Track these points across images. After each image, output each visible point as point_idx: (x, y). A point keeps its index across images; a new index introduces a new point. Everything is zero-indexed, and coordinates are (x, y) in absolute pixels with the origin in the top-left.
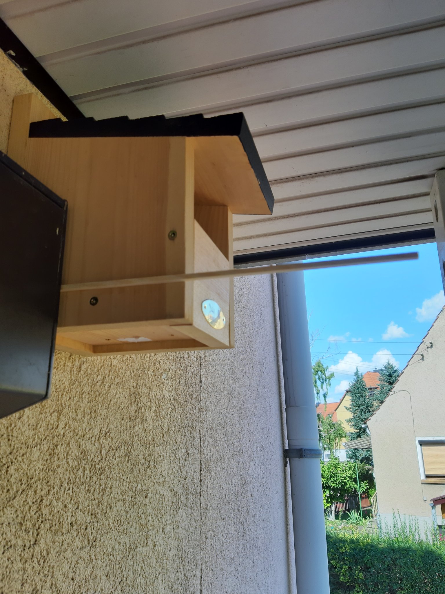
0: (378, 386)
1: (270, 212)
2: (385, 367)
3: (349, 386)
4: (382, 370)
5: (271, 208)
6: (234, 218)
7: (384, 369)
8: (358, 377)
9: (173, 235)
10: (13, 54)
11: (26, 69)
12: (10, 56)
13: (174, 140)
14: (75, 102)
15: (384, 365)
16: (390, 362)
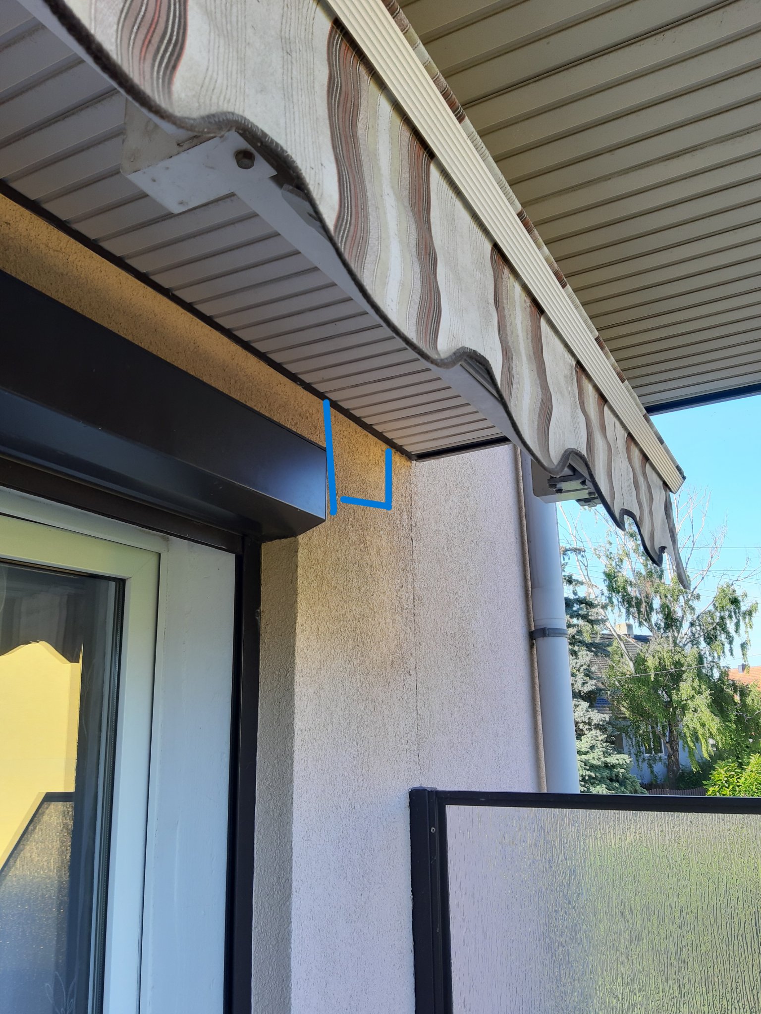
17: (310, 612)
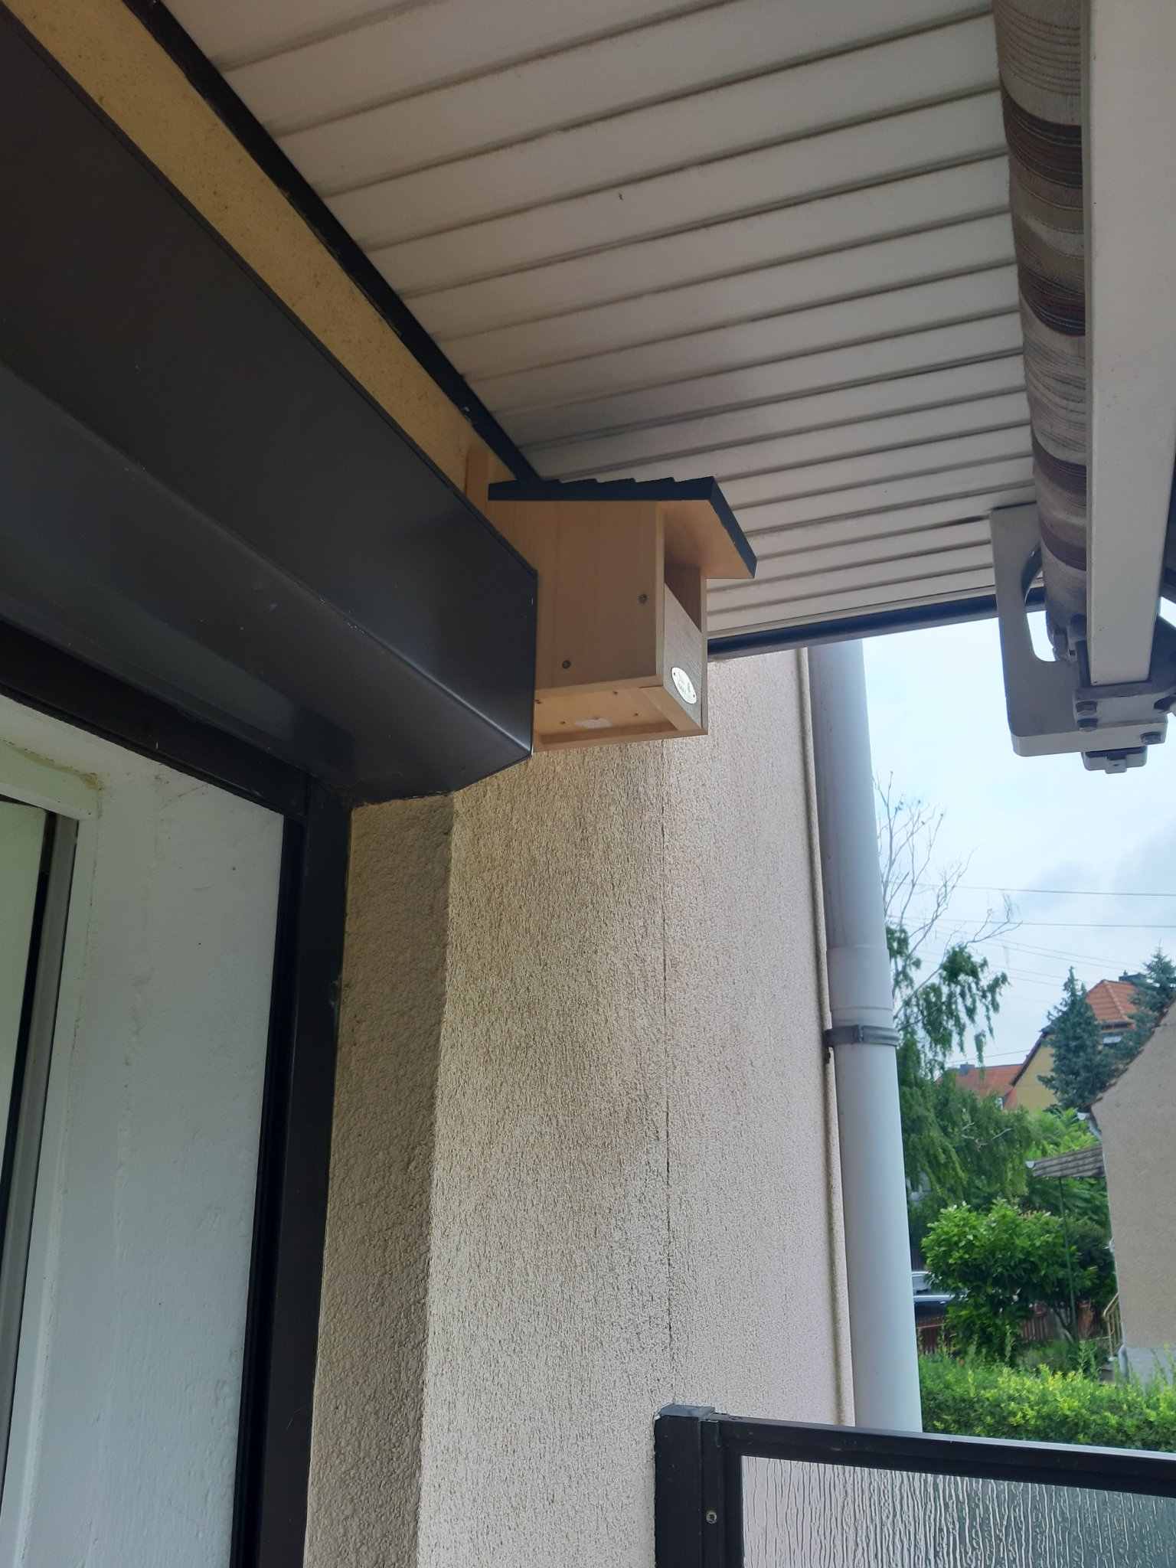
0: (1131, 1021)
1: (750, 574)
2: (1150, 967)
3: (1049, 1019)
4: (1139, 976)
5: (752, 570)
6: (710, 583)
7: (1145, 972)
8: (1073, 994)
9: (644, 598)
10: (467, 409)
11: (476, 423)
12: (464, 413)
13: (645, 505)
14: (522, 450)
15: (1148, 964)
16: (1163, 955)
17: (473, 994)
